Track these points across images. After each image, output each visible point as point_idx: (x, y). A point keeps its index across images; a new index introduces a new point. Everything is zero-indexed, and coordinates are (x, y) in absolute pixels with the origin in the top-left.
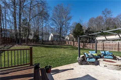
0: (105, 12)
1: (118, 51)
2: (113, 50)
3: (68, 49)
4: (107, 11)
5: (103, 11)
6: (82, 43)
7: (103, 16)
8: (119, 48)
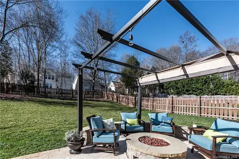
0: (185, 39)
1: (199, 116)
2: (190, 113)
3: (100, 108)
4: (188, 37)
5: (181, 37)
6: (133, 97)
7: (182, 46)
8: (201, 108)
